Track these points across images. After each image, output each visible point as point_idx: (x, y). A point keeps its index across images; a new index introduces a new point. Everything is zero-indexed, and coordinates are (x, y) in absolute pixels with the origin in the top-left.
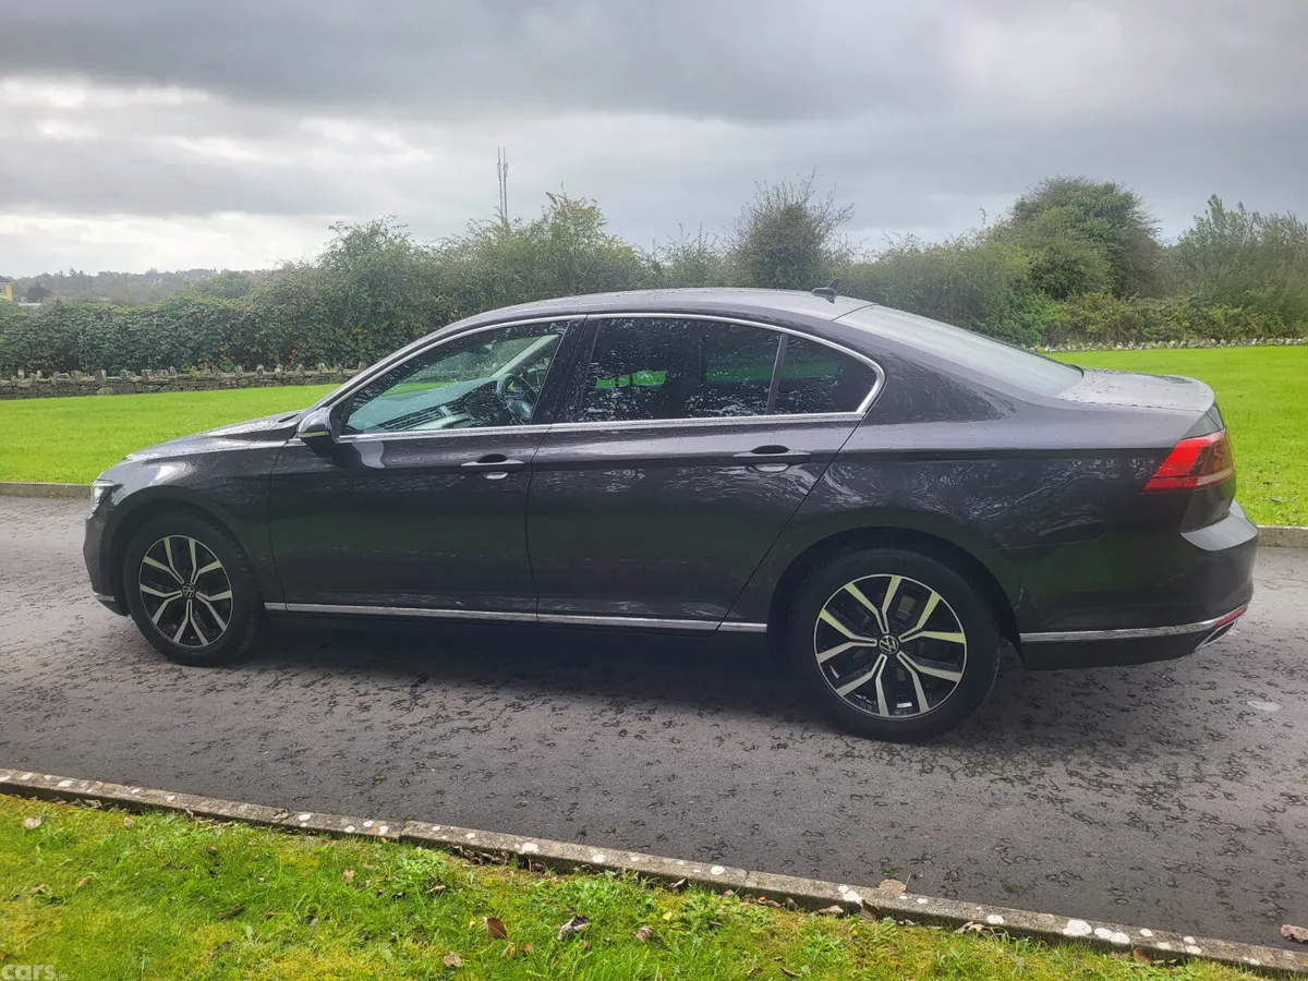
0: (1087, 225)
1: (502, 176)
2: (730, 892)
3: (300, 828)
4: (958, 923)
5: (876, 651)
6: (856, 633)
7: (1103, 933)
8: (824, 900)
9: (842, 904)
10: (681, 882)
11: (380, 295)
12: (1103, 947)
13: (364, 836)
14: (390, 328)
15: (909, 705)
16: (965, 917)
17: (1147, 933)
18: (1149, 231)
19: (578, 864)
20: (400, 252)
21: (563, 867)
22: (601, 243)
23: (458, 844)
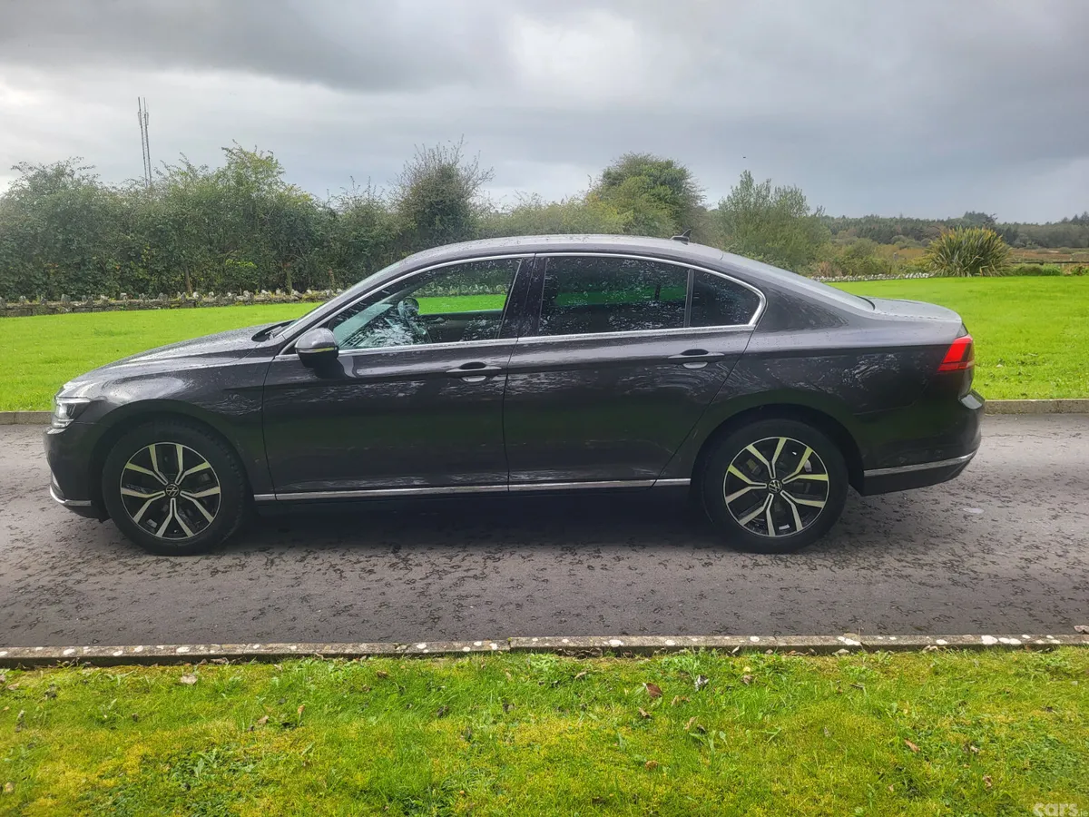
0: (653, 191)
1: (144, 125)
2: (770, 651)
3: (423, 654)
4: (921, 647)
5: (766, 492)
6: (752, 480)
7: (1005, 640)
8: (834, 646)
9: (846, 647)
10: (736, 649)
11: (71, 232)
12: (1008, 648)
13: (481, 652)
14: (83, 262)
15: (788, 526)
16: (924, 643)
17: (1026, 637)
18: (697, 197)
19: (658, 648)
20: (91, 191)
21: (647, 652)
22: (281, 191)
23: (561, 647)
